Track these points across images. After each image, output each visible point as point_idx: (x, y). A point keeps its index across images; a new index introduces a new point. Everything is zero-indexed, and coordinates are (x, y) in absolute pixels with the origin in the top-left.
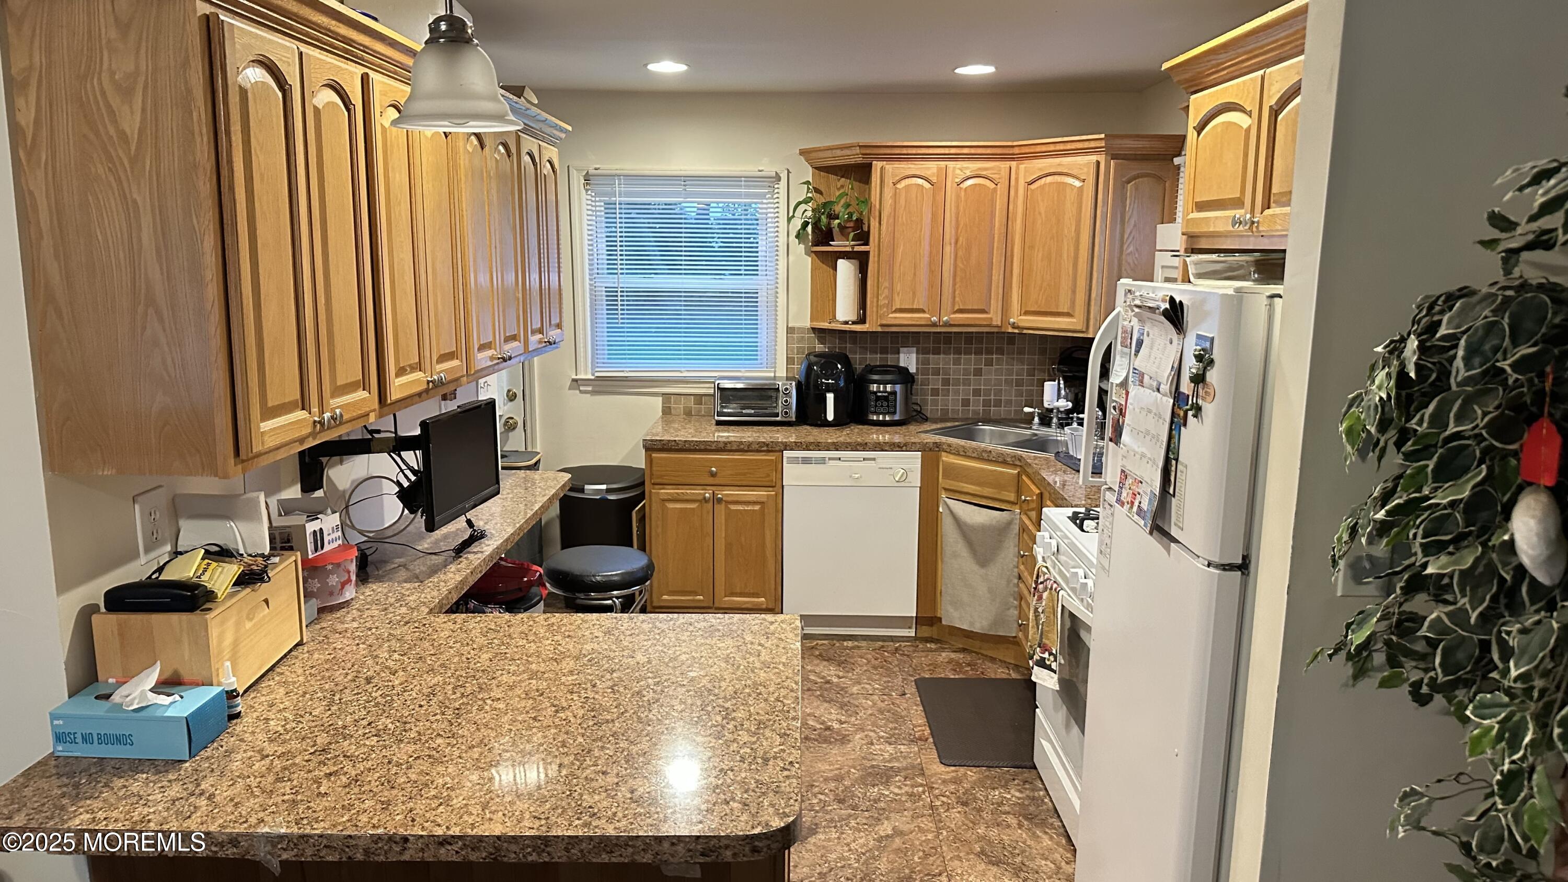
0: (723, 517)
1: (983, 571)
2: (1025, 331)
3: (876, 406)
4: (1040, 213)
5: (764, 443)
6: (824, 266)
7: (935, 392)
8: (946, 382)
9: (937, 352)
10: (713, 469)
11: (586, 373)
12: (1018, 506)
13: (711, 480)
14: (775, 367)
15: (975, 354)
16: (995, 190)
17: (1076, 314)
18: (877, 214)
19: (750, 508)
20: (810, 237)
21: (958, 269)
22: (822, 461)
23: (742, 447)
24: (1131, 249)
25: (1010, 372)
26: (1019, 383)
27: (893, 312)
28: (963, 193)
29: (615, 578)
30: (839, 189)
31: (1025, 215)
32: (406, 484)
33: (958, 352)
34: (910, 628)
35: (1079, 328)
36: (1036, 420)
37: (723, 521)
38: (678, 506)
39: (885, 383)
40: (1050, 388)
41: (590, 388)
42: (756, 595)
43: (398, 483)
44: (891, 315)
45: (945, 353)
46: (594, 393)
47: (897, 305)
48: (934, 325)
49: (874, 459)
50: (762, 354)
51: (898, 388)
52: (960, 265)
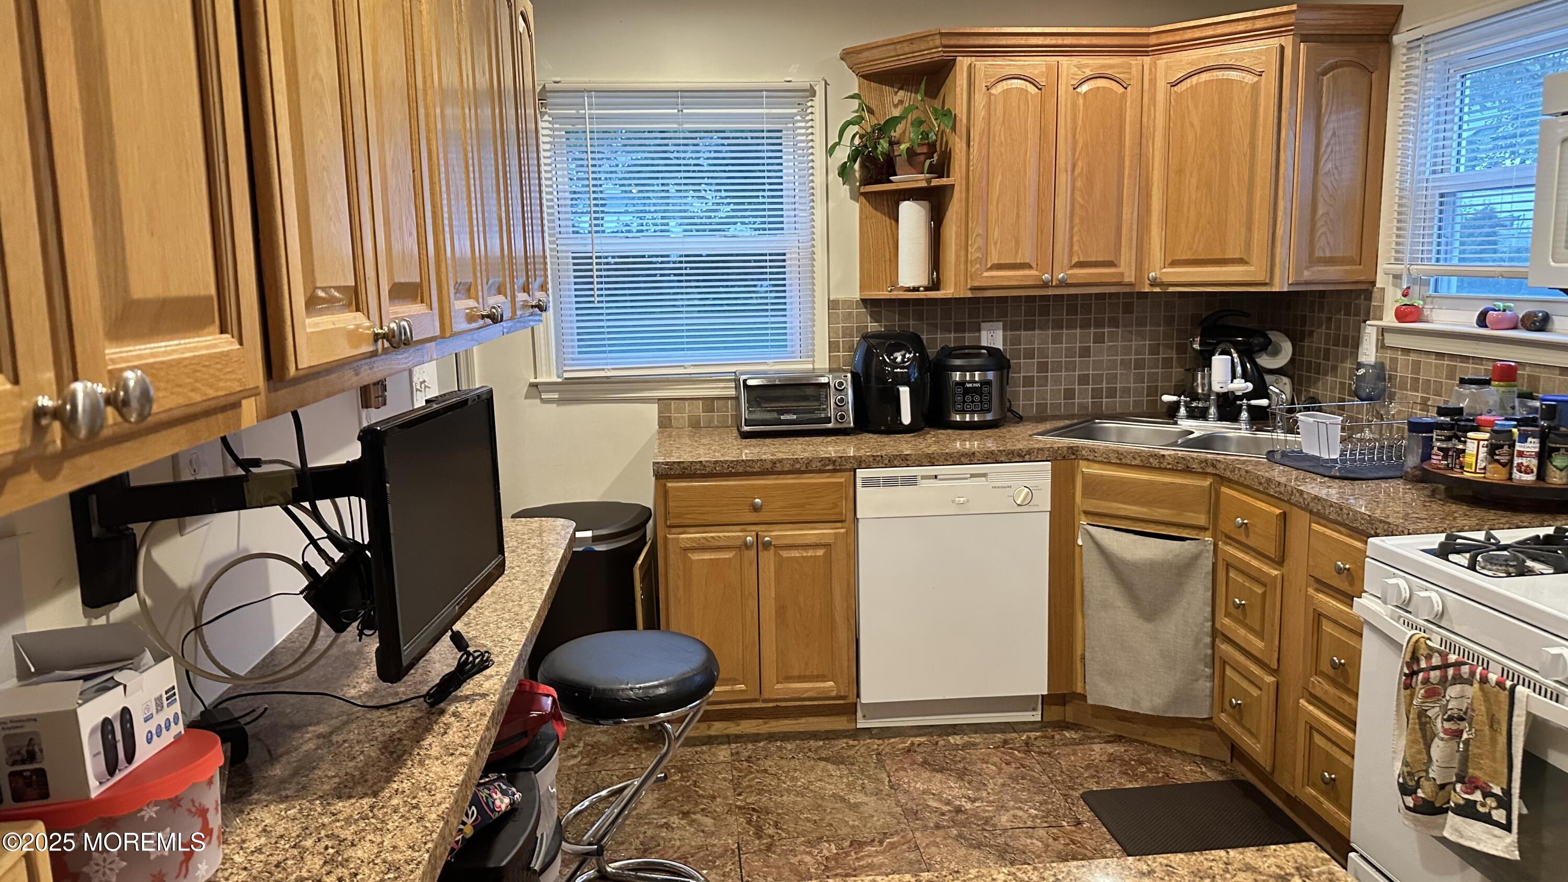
0: (772, 569)
1: (1148, 627)
2: (1171, 289)
3: (964, 402)
4: (1192, 125)
5: (829, 459)
6: (879, 214)
7: (1028, 382)
8: (1043, 367)
9: (1030, 326)
10: (757, 500)
11: (549, 373)
12: (1209, 533)
13: (753, 517)
14: (813, 356)
15: (1081, 327)
16: (1124, 96)
17: (1254, 259)
18: (964, 131)
19: (810, 553)
20: (857, 175)
21: (1077, 206)
22: (911, 481)
23: (798, 466)
24: (1329, 165)
25: (1127, 350)
26: (1139, 364)
27: (991, 268)
28: (1081, 101)
29: (662, 691)
30: (896, 106)
31: (1168, 129)
32: (322, 569)
33: (1058, 325)
34: (1034, 710)
35: (1260, 278)
36: (1183, 411)
37: (773, 575)
38: (707, 556)
39: (972, 369)
40: (1220, 364)
41: (556, 396)
42: (822, 678)
43: (307, 569)
44: (986, 274)
45: (1040, 328)
46: (560, 401)
47: (994, 259)
48: (1045, 285)
49: (984, 475)
50: (794, 339)
51: (990, 375)
52: (1079, 199)
